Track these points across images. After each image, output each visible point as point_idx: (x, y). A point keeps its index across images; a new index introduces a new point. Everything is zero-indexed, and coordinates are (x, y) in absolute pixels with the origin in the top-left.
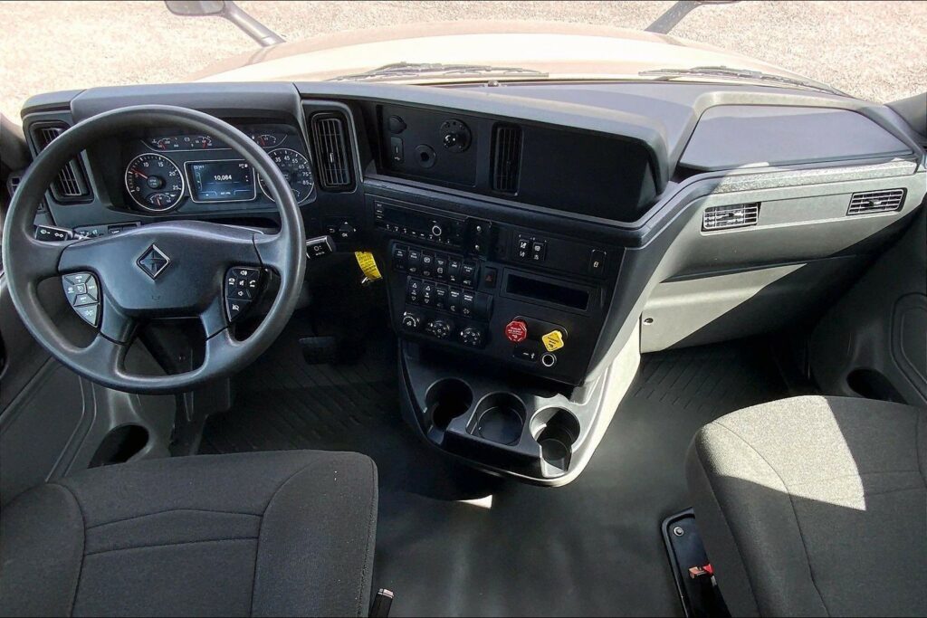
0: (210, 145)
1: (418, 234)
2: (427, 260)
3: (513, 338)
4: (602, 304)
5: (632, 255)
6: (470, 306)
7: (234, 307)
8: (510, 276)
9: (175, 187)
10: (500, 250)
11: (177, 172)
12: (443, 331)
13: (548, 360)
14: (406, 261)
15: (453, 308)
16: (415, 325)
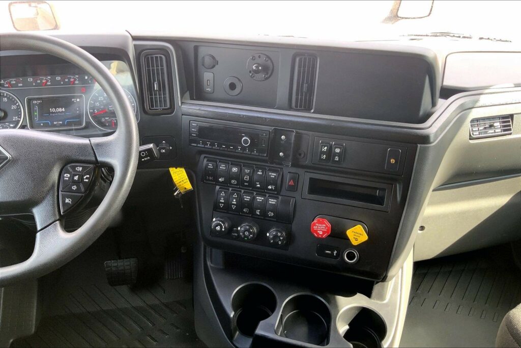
0: (50, 82)
1: (228, 147)
2: (235, 170)
3: (318, 234)
4: (398, 199)
5: (425, 150)
6: (274, 208)
7: (67, 201)
8: (311, 179)
9: (15, 119)
10: (302, 155)
11: (18, 106)
12: (250, 233)
13: (351, 256)
14: (215, 174)
15: (258, 212)
16: (223, 230)
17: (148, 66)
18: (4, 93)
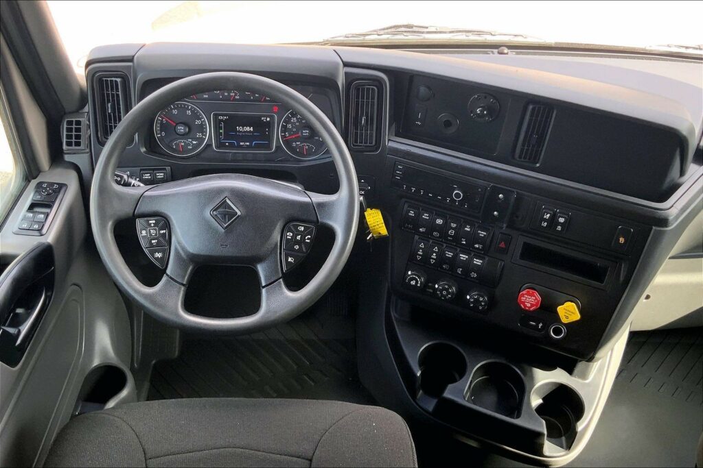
0: (238, 97)
1: (435, 195)
2: (439, 221)
3: (525, 306)
4: (622, 279)
5: (660, 235)
6: (477, 269)
7: (290, 259)
8: (525, 243)
9: (199, 135)
10: (520, 218)
11: (204, 121)
12: (449, 293)
13: (557, 332)
14: (416, 222)
15: (459, 271)
16: (419, 285)
17: (358, 97)
18: (188, 106)
